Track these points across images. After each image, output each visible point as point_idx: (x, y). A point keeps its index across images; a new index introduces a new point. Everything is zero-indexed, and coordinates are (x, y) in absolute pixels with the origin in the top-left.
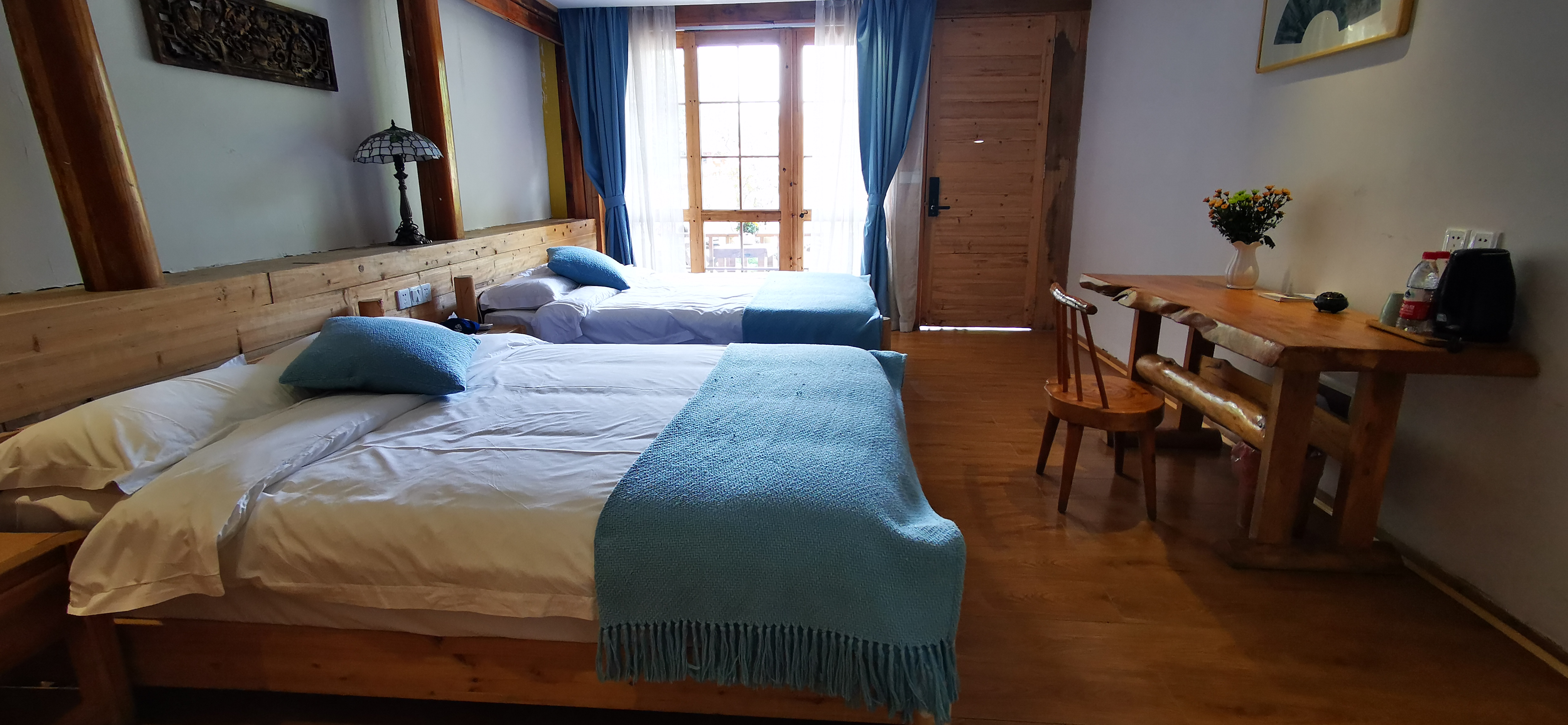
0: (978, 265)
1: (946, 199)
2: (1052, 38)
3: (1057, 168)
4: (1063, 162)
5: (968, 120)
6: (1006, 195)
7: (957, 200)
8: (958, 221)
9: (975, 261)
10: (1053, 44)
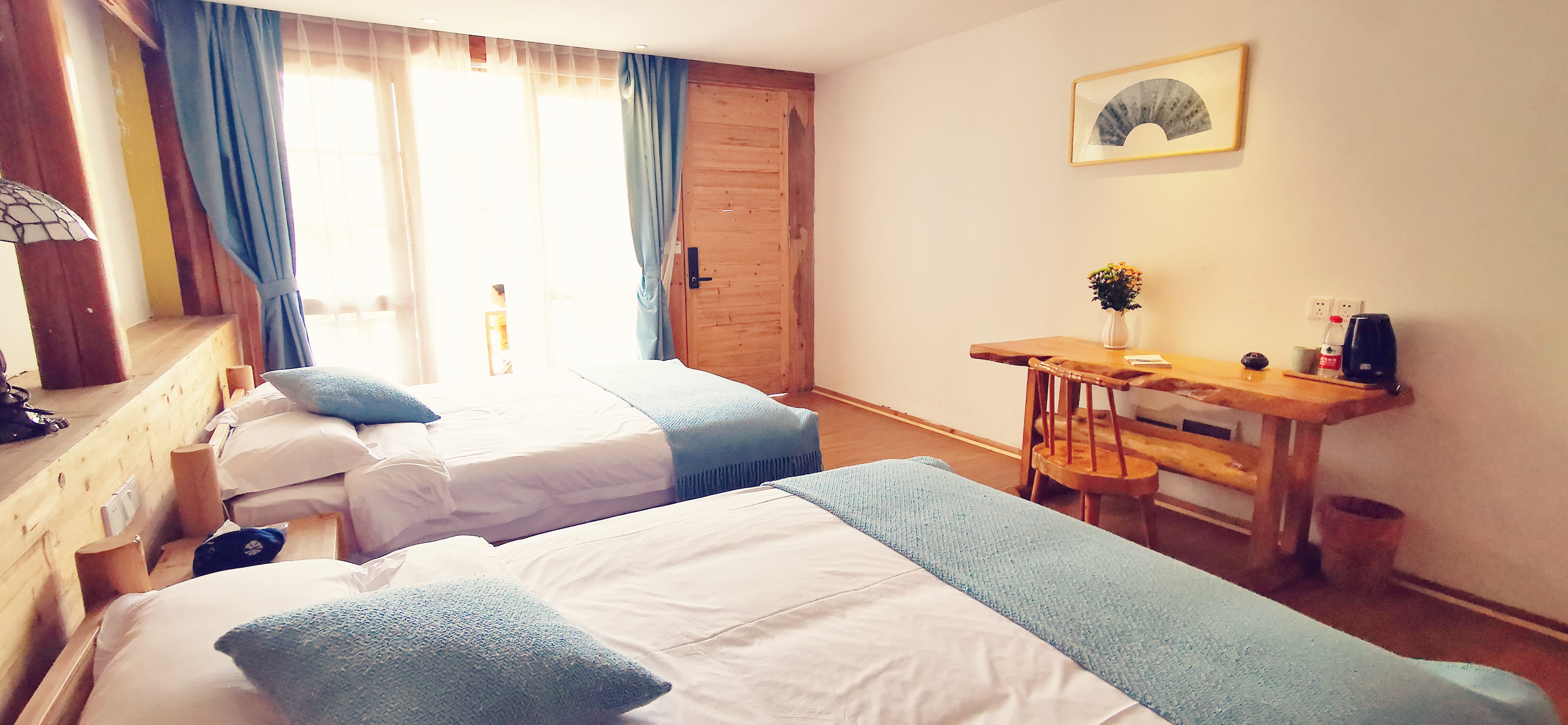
0: (739, 336)
1: (705, 269)
2: (787, 112)
3: (798, 237)
4: (803, 231)
5: (721, 188)
6: (758, 265)
7: (715, 271)
8: (717, 292)
9: (736, 332)
10: (787, 119)
